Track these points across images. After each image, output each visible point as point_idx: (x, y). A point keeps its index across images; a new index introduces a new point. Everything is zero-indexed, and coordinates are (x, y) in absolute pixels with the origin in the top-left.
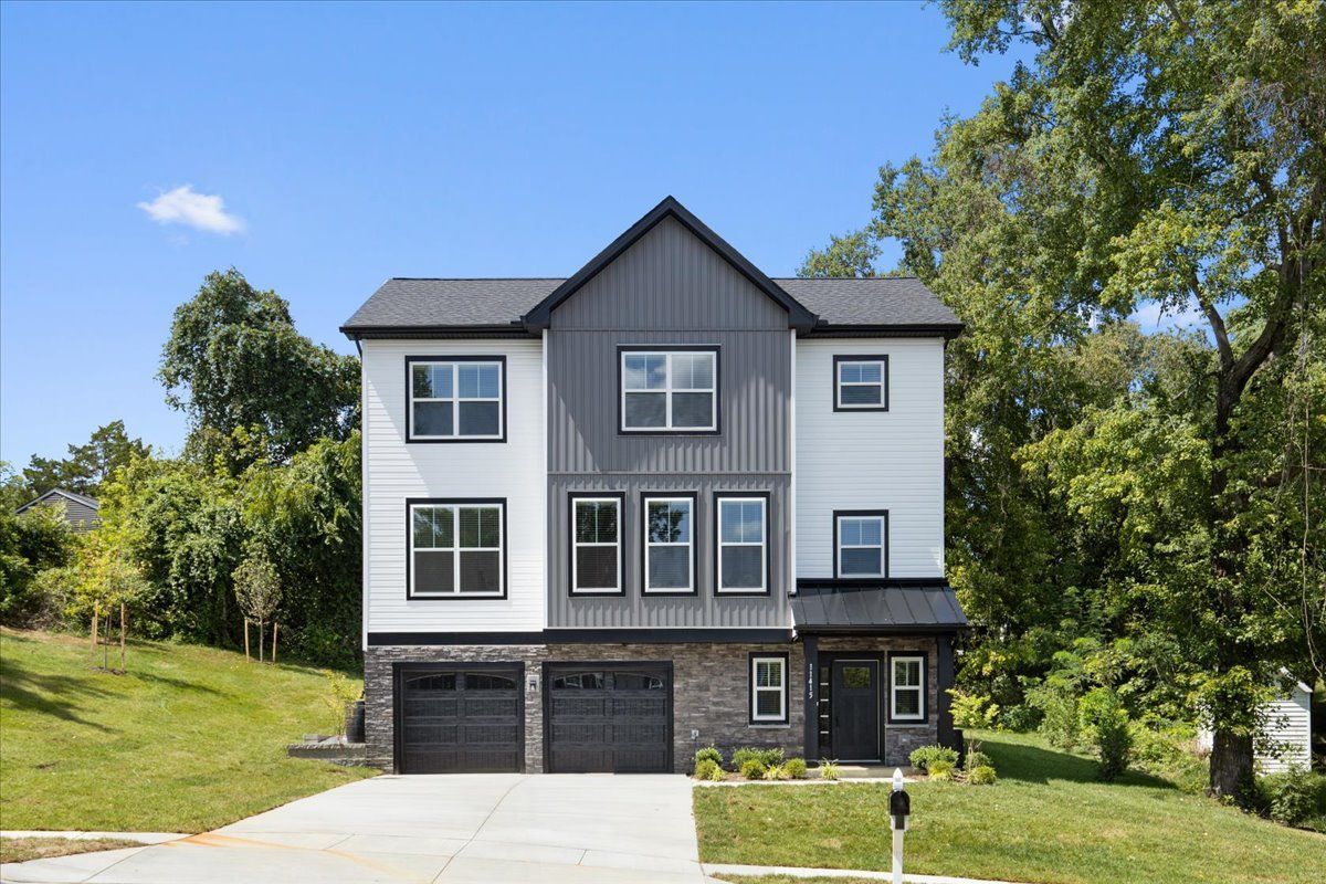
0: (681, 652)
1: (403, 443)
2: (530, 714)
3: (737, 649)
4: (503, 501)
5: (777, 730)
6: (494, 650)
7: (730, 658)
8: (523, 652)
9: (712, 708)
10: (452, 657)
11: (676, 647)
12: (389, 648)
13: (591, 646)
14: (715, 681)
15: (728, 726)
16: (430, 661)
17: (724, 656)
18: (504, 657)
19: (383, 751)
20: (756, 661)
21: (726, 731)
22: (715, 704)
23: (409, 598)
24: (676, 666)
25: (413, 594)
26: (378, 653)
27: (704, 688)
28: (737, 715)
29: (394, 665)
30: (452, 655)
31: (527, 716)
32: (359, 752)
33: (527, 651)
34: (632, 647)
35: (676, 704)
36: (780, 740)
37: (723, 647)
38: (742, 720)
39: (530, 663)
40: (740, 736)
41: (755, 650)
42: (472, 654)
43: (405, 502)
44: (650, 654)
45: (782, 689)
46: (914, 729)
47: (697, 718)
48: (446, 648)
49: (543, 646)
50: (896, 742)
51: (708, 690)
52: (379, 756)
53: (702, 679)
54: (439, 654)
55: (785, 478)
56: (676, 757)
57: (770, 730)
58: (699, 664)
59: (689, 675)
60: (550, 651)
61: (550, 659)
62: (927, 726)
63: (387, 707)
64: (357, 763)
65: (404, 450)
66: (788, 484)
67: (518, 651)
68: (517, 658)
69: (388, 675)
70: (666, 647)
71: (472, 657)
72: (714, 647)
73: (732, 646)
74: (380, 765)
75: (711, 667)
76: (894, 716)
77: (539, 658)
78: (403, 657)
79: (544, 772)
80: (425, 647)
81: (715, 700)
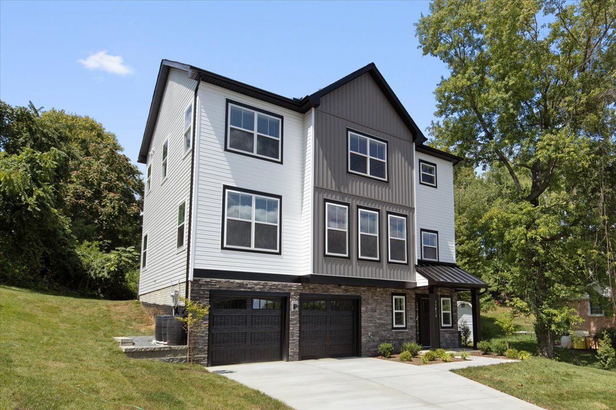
0: (364, 291)
1: (222, 150)
2: (293, 324)
3: (388, 291)
4: (280, 197)
5: (403, 332)
6: (274, 285)
7: (384, 295)
8: (289, 287)
9: (378, 321)
10: (249, 288)
11: (362, 288)
12: (208, 280)
13: (324, 286)
14: (378, 307)
15: (384, 330)
16: (235, 290)
17: (382, 294)
18: (279, 289)
19: (201, 351)
20: (394, 297)
21: (384, 333)
22: (379, 319)
23: (223, 248)
24: (363, 298)
25: (225, 245)
26: (200, 283)
27: (374, 310)
28: (387, 325)
29: (210, 291)
30: (248, 286)
31: (291, 326)
32: (183, 352)
33: (291, 286)
34: (343, 287)
35: (362, 318)
36: (404, 337)
37: (382, 290)
38: (390, 327)
39: (293, 293)
40: (388, 335)
41: (394, 292)
42: (261, 287)
43: (222, 187)
44: (352, 292)
45: (404, 311)
46: (449, 331)
47: (371, 326)
48: (245, 282)
49: (300, 284)
50: (444, 337)
51: (375, 311)
52: (197, 354)
53: (373, 306)
54: (241, 285)
55: (412, 209)
56: (363, 347)
57: (400, 332)
58: (372, 298)
59: (368, 303)
60: (304, 287)
61: (304, 292)
62: (453, 330)
63: (205, 320)
64: (181, 360)
65: (223, 155)
66: (413, 212)
67: (286, 286)
68: (287, 290)
69: (206, 298)
70: (358, 288)
71: (261, 289)
72: (378, 290)
73: (385, 289)
74: (198, 361)
75: (377, 299)
76: (443, 325)
77: (298, 291)
78: (218, 286)
79: (299, 360)
80: (232, 281)
81: (379, 317)
